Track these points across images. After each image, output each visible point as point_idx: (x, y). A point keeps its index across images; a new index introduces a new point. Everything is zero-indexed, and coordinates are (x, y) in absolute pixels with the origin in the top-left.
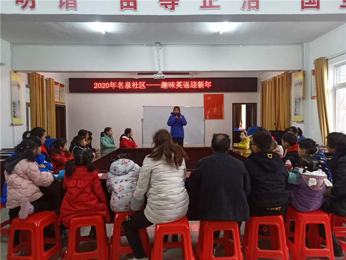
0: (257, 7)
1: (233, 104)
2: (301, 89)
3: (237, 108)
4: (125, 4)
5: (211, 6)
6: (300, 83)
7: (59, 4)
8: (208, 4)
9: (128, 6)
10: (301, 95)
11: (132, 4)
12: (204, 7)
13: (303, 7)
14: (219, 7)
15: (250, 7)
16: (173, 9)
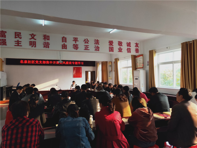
0: (99, 50)
1: (86, 71)
2: (111, 68)
3: (87, 73)
4: (63, 47)
5: (87, 49)
6: (110, 66)
7: (43, 46)
8: (86, 49)
9: (64, 48)
10: (111, 70)
11: (65, 48)
12: (85, 49)
13: (110, 51)
14: (89, 50)
15: (97, 50)
16: (77, 49)
